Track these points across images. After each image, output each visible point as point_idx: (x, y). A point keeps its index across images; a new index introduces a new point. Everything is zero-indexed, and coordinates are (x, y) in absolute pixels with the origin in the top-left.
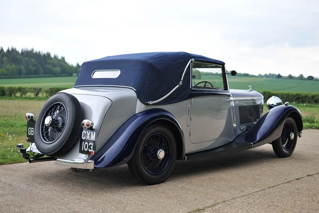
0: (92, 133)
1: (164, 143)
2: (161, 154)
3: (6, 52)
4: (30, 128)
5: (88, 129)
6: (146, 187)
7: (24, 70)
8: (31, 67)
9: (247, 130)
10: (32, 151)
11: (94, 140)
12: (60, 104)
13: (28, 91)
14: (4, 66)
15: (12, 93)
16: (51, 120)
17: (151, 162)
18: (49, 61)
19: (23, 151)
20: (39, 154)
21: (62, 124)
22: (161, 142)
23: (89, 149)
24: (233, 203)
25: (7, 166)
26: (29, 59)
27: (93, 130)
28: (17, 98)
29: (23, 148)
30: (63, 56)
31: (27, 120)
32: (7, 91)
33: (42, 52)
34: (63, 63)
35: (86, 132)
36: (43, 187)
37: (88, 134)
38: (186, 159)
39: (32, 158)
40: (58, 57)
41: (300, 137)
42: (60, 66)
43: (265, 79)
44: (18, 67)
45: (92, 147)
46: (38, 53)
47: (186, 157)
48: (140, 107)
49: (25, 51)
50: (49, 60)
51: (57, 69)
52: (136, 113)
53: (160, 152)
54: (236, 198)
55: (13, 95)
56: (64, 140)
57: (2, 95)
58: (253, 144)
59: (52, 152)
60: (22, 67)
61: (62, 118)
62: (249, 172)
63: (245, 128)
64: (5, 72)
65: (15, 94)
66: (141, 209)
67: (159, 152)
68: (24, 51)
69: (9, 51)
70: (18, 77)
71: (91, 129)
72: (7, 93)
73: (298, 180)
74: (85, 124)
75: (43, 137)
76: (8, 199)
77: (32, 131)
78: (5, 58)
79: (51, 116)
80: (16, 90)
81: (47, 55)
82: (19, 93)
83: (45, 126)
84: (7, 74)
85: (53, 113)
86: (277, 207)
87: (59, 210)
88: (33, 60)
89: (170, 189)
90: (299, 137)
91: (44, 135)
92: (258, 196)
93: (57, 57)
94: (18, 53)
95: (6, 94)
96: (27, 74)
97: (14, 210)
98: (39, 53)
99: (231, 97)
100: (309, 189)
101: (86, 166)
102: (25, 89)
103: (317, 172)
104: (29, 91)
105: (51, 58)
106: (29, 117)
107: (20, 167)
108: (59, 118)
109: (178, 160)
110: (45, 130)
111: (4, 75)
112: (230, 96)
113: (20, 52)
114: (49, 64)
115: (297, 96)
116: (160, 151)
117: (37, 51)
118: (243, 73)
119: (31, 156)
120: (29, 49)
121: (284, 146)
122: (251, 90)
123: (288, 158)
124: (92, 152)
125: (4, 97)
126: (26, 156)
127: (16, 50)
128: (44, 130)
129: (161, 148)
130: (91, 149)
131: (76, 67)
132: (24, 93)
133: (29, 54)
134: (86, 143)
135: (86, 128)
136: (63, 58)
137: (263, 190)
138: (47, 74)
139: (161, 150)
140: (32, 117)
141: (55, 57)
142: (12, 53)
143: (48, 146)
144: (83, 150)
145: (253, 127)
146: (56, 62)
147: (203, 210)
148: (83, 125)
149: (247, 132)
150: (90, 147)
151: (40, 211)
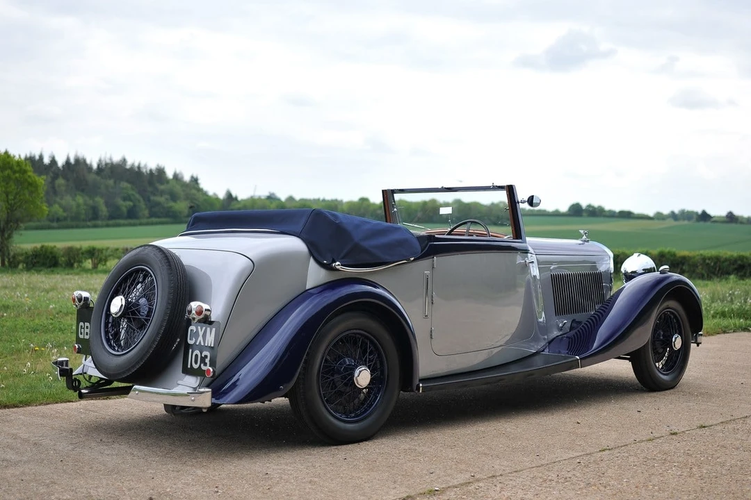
0: (208, 329)
1: (370, 354)
2: (363, 377)
3: (63, 166)
4: (81, 324)
5: (199, 321)
6: (329, 448)
7: (104, 210)
8: (120, 202)
9: (571, 328)
10: (85, 373)
11: (212, 346)
12: (143, 270)
13: (110, 256)
14: (58, 199)
15: (72, 261)
16: (124, 304)
17: (340, 394)
18: (162, 187)
19: (66, 373)
20: (101, 379)
21: (148, 312)
22: (364, 352)
23: (202, 365)
24: (511, 480)
25: (36, 408)
26: (115, 182)
27: (211, 323)
28: (86, 271)
29: (67, 365)
30: (195, 176)
31: (76, 306)
32: (63, 256)
33: (145, 165)
34: (194, 191)
35: (197, 329)
36: (105, 447)
37: (201, 333)
38: (421, 388)
39: (86, 388)
40: (182, 177)
41: (698, 346)
42: (188, 197)
43: (671, 222)
44: (91, 202)
45: (207, 361)
46: (137, 170)
47: (421, 385)
48: (315, 275)
49: (106, 164)
50: (162, 183)
51: (182, 206)
52: (307, 288)
53: (360, 372)
54: (520, 471)
55: (76, 265)
56: (151, 347)
57: (50, 267)
58: (580, 359)
59: (124, 373)
60: (100, 201)
61: (148, 300)
62: (568, 420)
63: (569, 325)
64: (61, 212)
65: (80, 262)
66: (307, 490)
67: (357, 372)
68: (104, 163)
69: (71, 164)
70: (89, 223)
71: (206, 321)
72: (62, 260)
73: (674, 437)
74: (194, 312)
75: (108, 341)
76: (27, 470)
77: (86, 331)
78: (61, 181)
79: (124, 296)
80: (83, 254)
81: (156, 174)
82: (90, 261)
83: (113, 317)
84: (65, 219)
85: (129, 288)
86: (605, 487)
87: (130, 490)
88: (125, 185)
89: (382, 451)
90: (696, 345)
91: (111, 337)
92: (572, 467)
93: (180, 176)
94: (89, 168)
95: (60, 262)
96: (111, 217)
97: (35, 489)
98: (139, 167)
99: (529, 255)
100: (690, 452)
101: (193, 401)
102: (104, 252)
103: (723, 420)
104: (112, 255)
105: (168, 181)
106: (80, 300)
107: (64, 411)
108: (143, 301)
109: (404, 391)
110: (112, 325)
111: (58, 220)
112: (527, 253)
113: (95, 166)
114: (162, 193)
115: (739, 262)
116: (361, 369)
117: (133, 165)
118: (617, 209)
119: (84, 384)
120: (117, 159)
121: (660, 365)
122: (585, 241)
123: (668, 392)
124: (209, 370)
125: (55, 269)
126: (73, 383)
127: (85, 161)
128: (110, 325)
129: (365, 364)
130: (205, 364)
131: (224, 200)
132: (100, 261)
133: (116, 172)
134: (197, 352)
135: (196, 320)
136: (195, 180)
137: (587, 454)
138: (159, 217)
139: (363, 368)
140: (86, 299)
141: (176, 176)
142: (76, 168)
143: (118, 359)
144: (189, 367)
145: (587, 321)
146: (178, 189)
147: (443, 491)
148: (190, 312)
149: (573, 332)
150: (203, 360)
151: (90, 493)
